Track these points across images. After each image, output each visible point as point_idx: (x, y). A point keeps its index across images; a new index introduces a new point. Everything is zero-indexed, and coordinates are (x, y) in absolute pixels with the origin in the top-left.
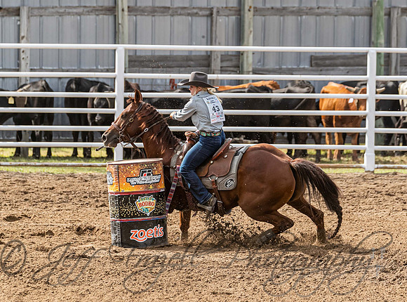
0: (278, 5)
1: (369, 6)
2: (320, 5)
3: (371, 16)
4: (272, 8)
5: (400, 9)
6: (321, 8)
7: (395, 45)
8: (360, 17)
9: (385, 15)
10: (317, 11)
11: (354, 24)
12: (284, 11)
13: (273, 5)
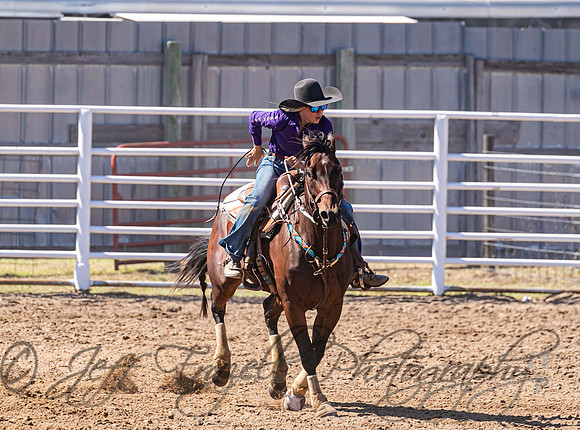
0: (18, 48)
1: (160, 50)
2: (84, 49)
3: (162, 64)
4: (9, 53)
5: (206, 58)
6: (85, 53)
7: (200, 103)
8: (146, 67)
9: (183, 65)
10: (78, 58)
11: (136, 78)
12: (28, 58)
13: (10, 48)
